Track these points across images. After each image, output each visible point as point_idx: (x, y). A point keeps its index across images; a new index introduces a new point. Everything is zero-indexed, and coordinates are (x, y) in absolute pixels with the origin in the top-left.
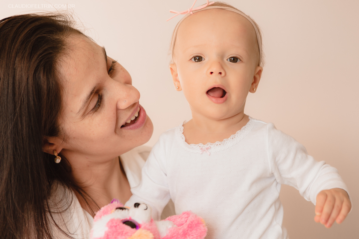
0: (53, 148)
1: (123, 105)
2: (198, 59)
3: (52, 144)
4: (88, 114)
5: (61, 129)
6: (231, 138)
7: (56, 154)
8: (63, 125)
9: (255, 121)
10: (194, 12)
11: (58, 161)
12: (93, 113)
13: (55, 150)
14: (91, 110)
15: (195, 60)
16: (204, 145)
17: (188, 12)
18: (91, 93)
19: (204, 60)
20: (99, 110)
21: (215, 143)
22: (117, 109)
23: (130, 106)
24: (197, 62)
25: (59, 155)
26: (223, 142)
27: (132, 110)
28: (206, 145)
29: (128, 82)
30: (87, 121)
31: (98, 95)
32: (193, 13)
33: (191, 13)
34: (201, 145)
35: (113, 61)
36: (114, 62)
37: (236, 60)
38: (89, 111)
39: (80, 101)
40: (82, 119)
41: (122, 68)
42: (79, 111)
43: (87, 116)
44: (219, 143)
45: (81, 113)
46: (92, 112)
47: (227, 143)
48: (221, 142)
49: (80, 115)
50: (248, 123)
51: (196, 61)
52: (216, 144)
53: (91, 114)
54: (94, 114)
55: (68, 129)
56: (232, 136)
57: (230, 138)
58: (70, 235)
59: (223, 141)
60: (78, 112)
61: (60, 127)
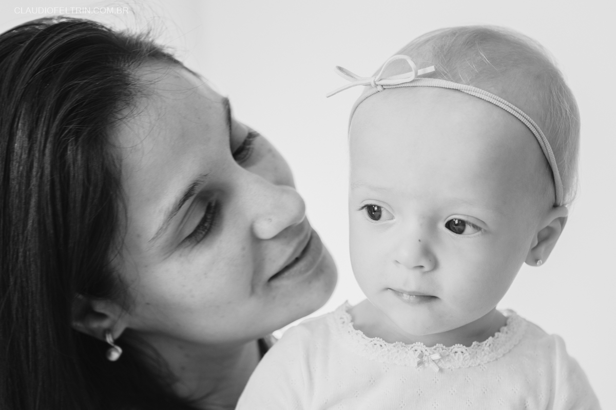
0: (105, 324)
1: (266, 230)
3: (102, 316)
7: (109, 339)
10: (385, 87)
11: (115, 355)
13: (109, 330)
18: (187, 195)
25: (118, 342)
29: (283, 180)
31: (207, 204)
35: (251, 131)
36: (252, 135)
41: (271, 151)
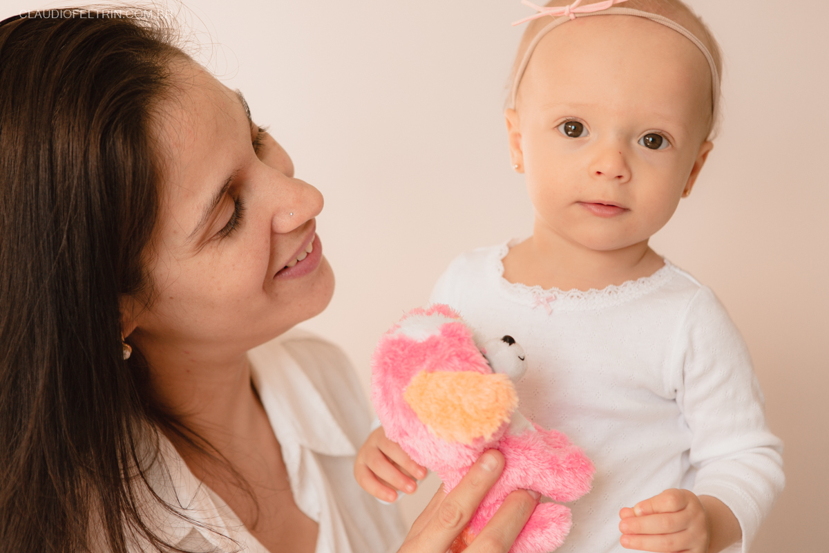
2: (574, 128)
4: (209, 241)
5: (146, 275)
6: (608, 291)
8: (151, 267)
9: (677, 271)
10: (577, 15)
12: (220, 239)
14: (217, 233)
15: (567, 130)
16: (544, 291)
17: (566, 13)
18: (223, 191)
19: (586, 136)
20: (234, 232)
21: (569, 292)
22: (273, 233)
23: (299, 227)
24: (570, 135)
26: (586, 294)
27: (303, 237)
28: (548, 291)
30: (207, 257)
32: (576, 18)
33: (572, 16)
34: (538, 289)
37: (658, 141)
38: (214, 234)
39: (198, 208)
40: (196, 252)
42: (194, 233)
43: (208, 246)
44: (578, 293)
45: (198, 237)
46: (219, 236)
47: (594, 298)
48: (582, 292)
49: (193, 241)
50: (657, 273)
51: (570, 133)
52: (571, 294)
53: (216, 242)
54: (223, 241)
55: (161, 275)
56: (610, 287)
57: (605, 290)
58: (181, 511)
59: (589, 291)
60: (190, 233)
61: (144, 271)
